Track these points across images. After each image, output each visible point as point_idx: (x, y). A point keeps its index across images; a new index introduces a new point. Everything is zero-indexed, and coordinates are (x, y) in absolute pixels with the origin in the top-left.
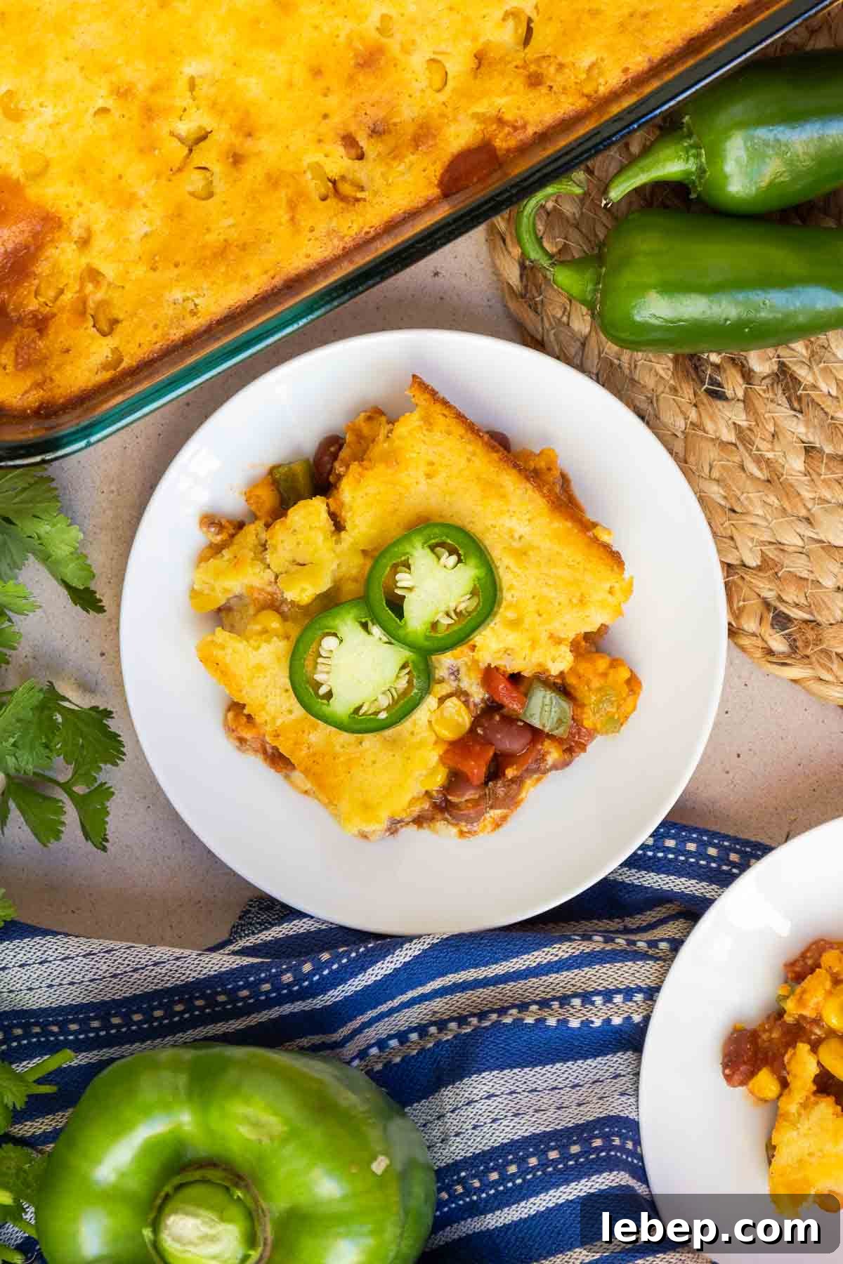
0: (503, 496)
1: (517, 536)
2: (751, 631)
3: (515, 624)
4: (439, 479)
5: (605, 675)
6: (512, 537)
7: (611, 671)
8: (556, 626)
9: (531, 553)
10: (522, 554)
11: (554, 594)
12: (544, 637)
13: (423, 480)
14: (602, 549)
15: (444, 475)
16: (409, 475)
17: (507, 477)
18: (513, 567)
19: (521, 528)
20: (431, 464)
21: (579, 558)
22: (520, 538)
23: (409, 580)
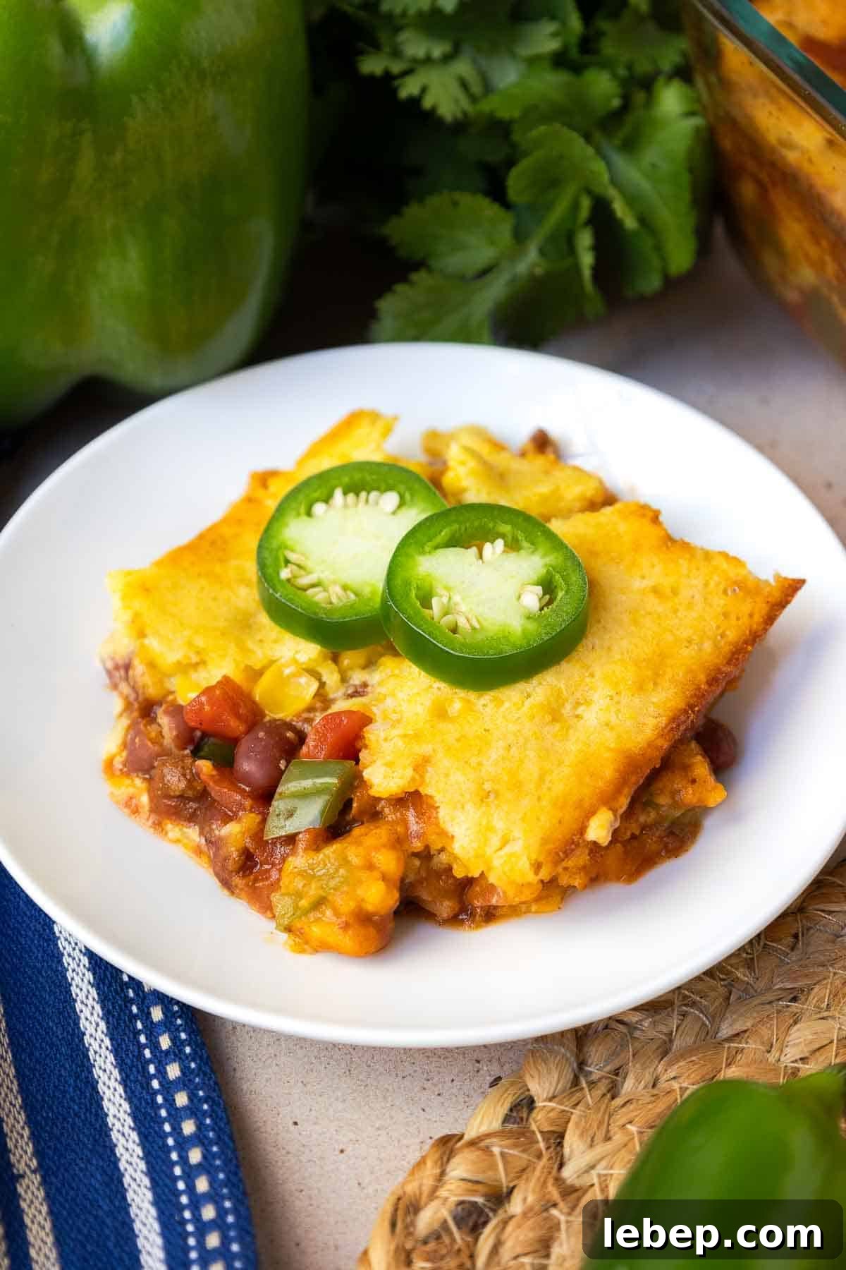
0: (640, 687)
1: (580, 711)
2: (448, 1170)
3: (440, 713)
4: (652, 603)
5: (370, 867)
6: (578, 704)
7: (376, 874)
8: (443, 762)
9: (557, 726)
10: (554, 714)
11: (494, 756)
12: (425, 749)
13: (648, 583)
14: (575, 826)
15: (660, 609)
16: (653, 566)
17: (672, 691)
18: (528, 703)
19: (592, 716)
20: (675, 592)
21: (559, 788)
22: (577, 716)
23: (494, 553)
